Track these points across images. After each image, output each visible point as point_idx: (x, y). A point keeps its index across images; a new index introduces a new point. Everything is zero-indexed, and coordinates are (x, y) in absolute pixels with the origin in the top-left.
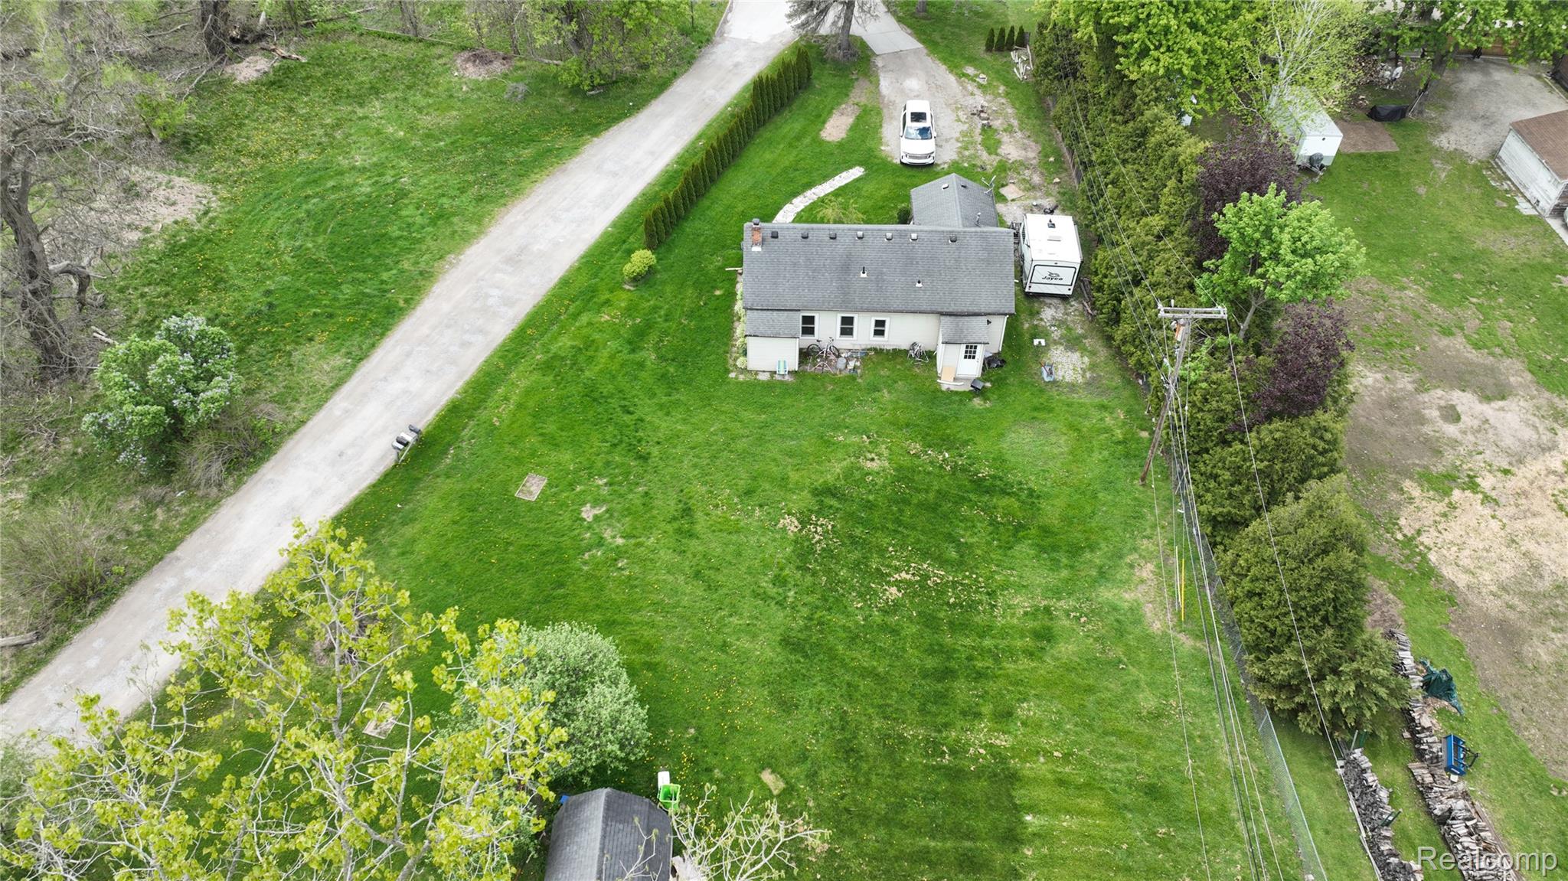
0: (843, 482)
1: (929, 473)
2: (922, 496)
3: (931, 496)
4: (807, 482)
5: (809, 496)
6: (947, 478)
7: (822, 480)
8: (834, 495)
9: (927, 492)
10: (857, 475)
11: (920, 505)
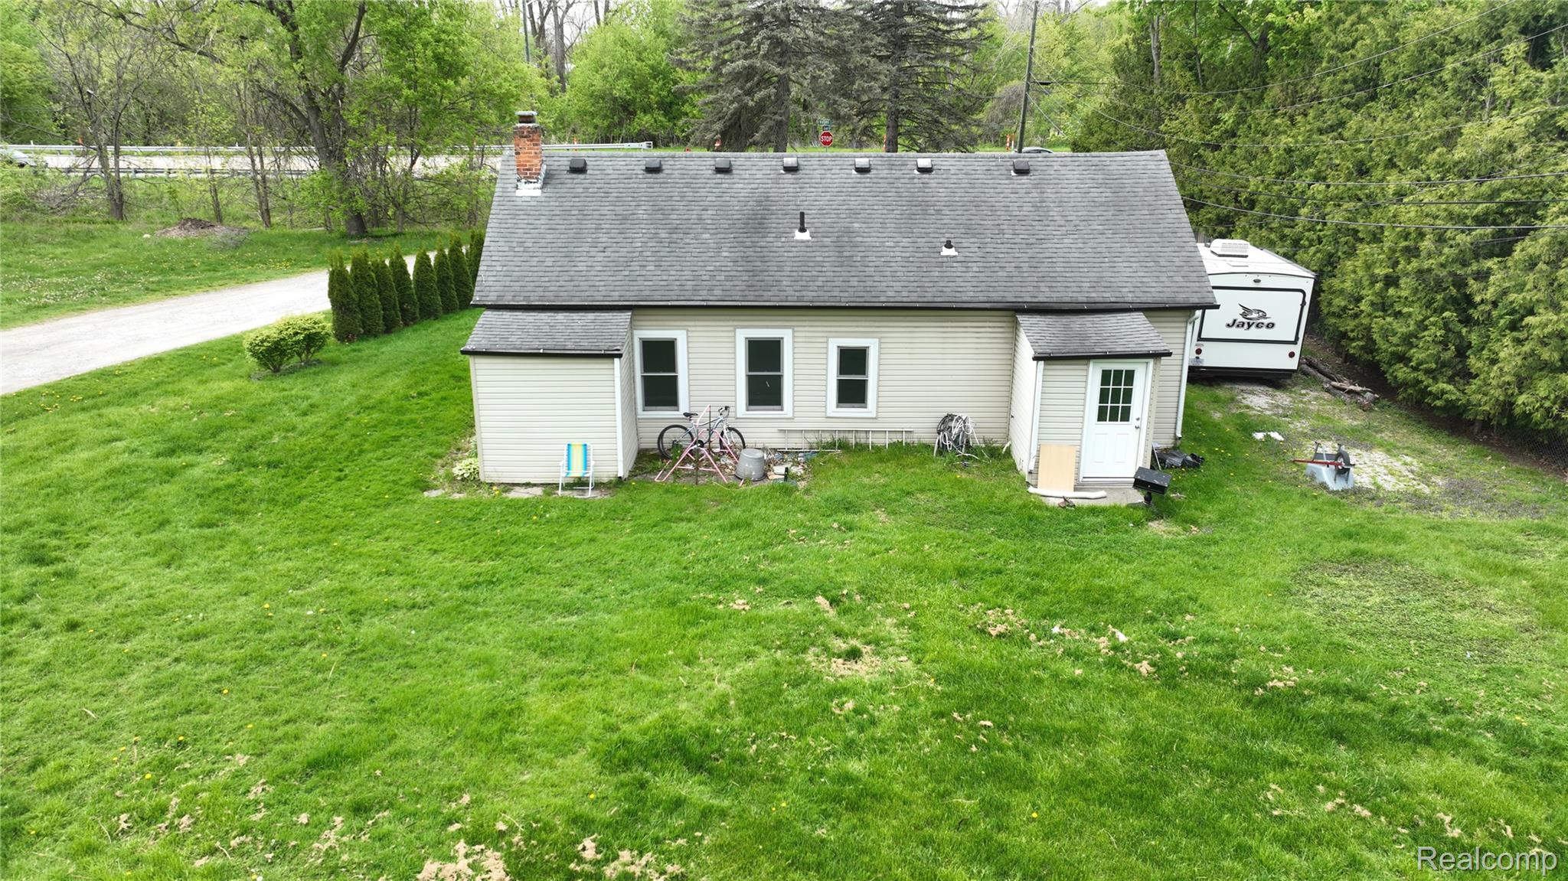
0: (738, 720)
1: (1076, 684)
2: (1072, 757)
3: (1111, 753)
4: (593, 722)
5: (591, 768)
6: (1151, 695)
7: (653, 717)
8: (696, 765)
9: (1088, 738)
10: (797, 698)
11: (1072, 784)
